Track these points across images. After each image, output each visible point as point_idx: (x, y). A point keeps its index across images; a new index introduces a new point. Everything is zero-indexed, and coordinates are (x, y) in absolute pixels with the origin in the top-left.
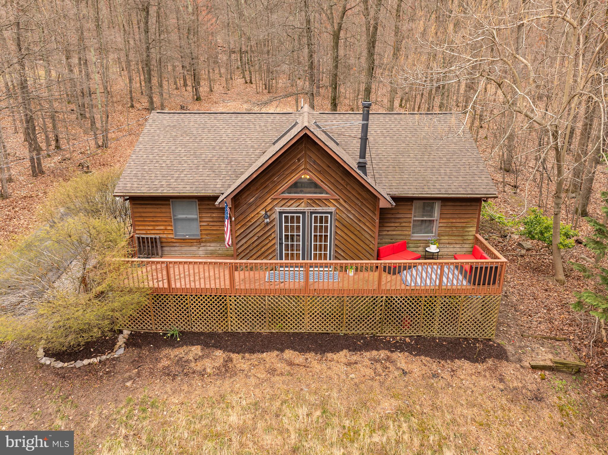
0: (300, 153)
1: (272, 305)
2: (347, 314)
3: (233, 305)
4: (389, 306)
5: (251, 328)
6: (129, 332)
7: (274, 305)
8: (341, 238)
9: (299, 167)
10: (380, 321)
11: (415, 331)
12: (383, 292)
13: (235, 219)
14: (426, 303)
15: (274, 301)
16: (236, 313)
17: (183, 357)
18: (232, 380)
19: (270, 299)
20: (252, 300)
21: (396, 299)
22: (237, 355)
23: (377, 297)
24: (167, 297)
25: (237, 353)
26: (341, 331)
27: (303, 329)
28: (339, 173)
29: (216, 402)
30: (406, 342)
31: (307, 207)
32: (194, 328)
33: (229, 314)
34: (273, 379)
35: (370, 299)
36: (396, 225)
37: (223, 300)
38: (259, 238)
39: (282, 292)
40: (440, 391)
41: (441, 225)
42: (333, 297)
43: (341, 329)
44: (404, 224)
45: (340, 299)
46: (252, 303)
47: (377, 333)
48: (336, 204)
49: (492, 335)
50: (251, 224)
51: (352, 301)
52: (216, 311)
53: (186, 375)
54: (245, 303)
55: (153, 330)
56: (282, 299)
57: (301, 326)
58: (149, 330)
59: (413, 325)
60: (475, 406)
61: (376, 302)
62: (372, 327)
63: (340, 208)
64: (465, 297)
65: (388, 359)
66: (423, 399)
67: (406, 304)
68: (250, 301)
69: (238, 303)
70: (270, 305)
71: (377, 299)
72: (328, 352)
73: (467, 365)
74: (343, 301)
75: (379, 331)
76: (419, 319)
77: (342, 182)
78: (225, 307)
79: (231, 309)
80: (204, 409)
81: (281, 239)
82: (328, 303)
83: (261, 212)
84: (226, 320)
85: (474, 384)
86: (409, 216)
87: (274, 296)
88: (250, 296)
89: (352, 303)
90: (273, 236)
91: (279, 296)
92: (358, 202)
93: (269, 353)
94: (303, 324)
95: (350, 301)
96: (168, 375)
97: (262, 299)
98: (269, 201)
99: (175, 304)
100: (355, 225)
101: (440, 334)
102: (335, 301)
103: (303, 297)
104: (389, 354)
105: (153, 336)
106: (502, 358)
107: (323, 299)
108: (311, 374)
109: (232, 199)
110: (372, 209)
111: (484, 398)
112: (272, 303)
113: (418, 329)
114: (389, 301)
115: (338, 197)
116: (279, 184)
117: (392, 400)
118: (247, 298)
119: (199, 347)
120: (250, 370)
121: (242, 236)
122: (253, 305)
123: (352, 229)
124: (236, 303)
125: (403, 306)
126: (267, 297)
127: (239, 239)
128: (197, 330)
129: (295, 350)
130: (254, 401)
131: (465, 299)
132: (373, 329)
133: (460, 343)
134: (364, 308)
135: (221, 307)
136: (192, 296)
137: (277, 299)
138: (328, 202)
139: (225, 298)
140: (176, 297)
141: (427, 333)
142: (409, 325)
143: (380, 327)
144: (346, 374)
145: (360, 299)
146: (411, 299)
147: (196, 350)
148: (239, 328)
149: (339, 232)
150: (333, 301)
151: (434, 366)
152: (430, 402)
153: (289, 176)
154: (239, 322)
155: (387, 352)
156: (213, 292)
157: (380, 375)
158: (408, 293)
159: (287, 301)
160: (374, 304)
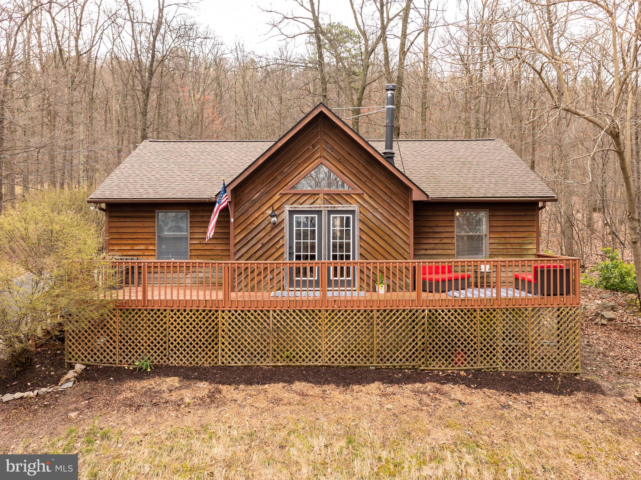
0: (314, 139)
1: (278, 325)
2: (378, 337)
3: (227, 324)
4: (434, 324)
5: (249, 359)
6: (83, 367)
7: (281, 324)
8: (367, 245)
9: (314, 155)
10: (423, 347)
11: (472, 363)
12: (425, 304)
13: (234, 221)
14: (482, 320)
15: (281, 318)
16: (230, 337)
17: (154, 388)
18: (219, 410)
19: (275, 315)
20: (252, 317)
21: (443, 314)
22: (228, 386)
23: (417, 311)
24: (139, 313)
25: (227, 384)
26: (372, 363)
27: (320, 360)
28: (362, 162)
29: (194, 432)
30: (460, 375)
31: (324, 204)
32: (172, 360)
33: (220, 338)
34: (277, 408)
35: (407, 314)
36: (435, 242)
37: (213, 318)
38: (263, 245)
39: (292, 305)
40: (514, 421)
41: (492, 241)
42: (359, 311)
43: (371, 360)
44: (445, 241)
45: (368, 315)
46: (252, 321)
47: (420, 366)
48: (359, 201)
49: (577, 367)
50: (254, 226)
51: (385, 318)
52: (203, 334)
53: (156, 405)
54: (242, 321)
55: (115, 364)
56: (291, 315)
57: (316, 357)
58: (111, 363)
59: (469, 353)
60: (567, 437)
61: (417, 318)
62: (413, 356)
63: (365, 205)
64: (533, 310)
65: (437, 391)
66: (491, 429)
67: (456, 321)
68: (249, 318)
69: (233, 321)
70: (275, 324)
71: (417, 314)
72: (354, 384)
73: (548, 397)
74: (372, 318)
75: (423, 363)
76: (475, 343)
77: (366, 173)
78: (216, 327)
79: (223, 331)
80: (177, 440)
81: (291, 248)
82: (352, 321)
83: (267, 212)
84: (216, 347)
85: (561, 415)
86: (450, 229)
87: (281, 311)
88: (249, 311)
89: (385, 321)
90: (281, 242)
91: (288, 311)
92: (386, 198)
93: (272, 385)
94: (320, 354)
95: (381, 317)
96: (130, 406)
97: (265, 315)
98: (277, 196)
99: (149, 323)
100: (383, 227)
101: (507, 368)
102: (362, 318)
103: (320, 311)
104: (438, 386)
105: (115, 370)
106: (596, 392)
107: (346, 314)
108: (330, 404)
109: (232, 191)
110: (403, 207)
111: (579, 429)
112: (278, 321)
113: (475, 359)
114: (433, 317)
115: (360, 192)
116: (290, 176)
117: (447, 430)
118: (246, 314)
119: (177, 379)
120: (245, 399)
121: (243, 243)
122: (252, 324)
123: (381, 233)
124: (230, 321)
125: (452, 324)
126: (271, 312)
127: (238, 247)
128: (175, 363)
129: (309, 382)
130: (249, 431)
131: (533, 313)
132: (414, 360)
133: (535, 377)
134: (401, 327)
135: (210, 327)
136: (172, 311)
137: (284, 315)
138: (349, 198)
139: (216, 314)
140: (152, 313)
141: (488, 366)
142: (462, 353)
143: (423, 357)
144: (380, 405)
145: (394, 314)
146: (462, 314)
147: (173, 381)
148: (232, 360)
149: (364, 237)
150: (359, 318)
151: (503, 399)
152: (503, 432)
153: (302, 166)
154: (233, 350)
155: (435, 384)
156: (201, 305)
157: (428, 406)
158: (457, 305)
159: (297, 318)
160: (414, 321)
